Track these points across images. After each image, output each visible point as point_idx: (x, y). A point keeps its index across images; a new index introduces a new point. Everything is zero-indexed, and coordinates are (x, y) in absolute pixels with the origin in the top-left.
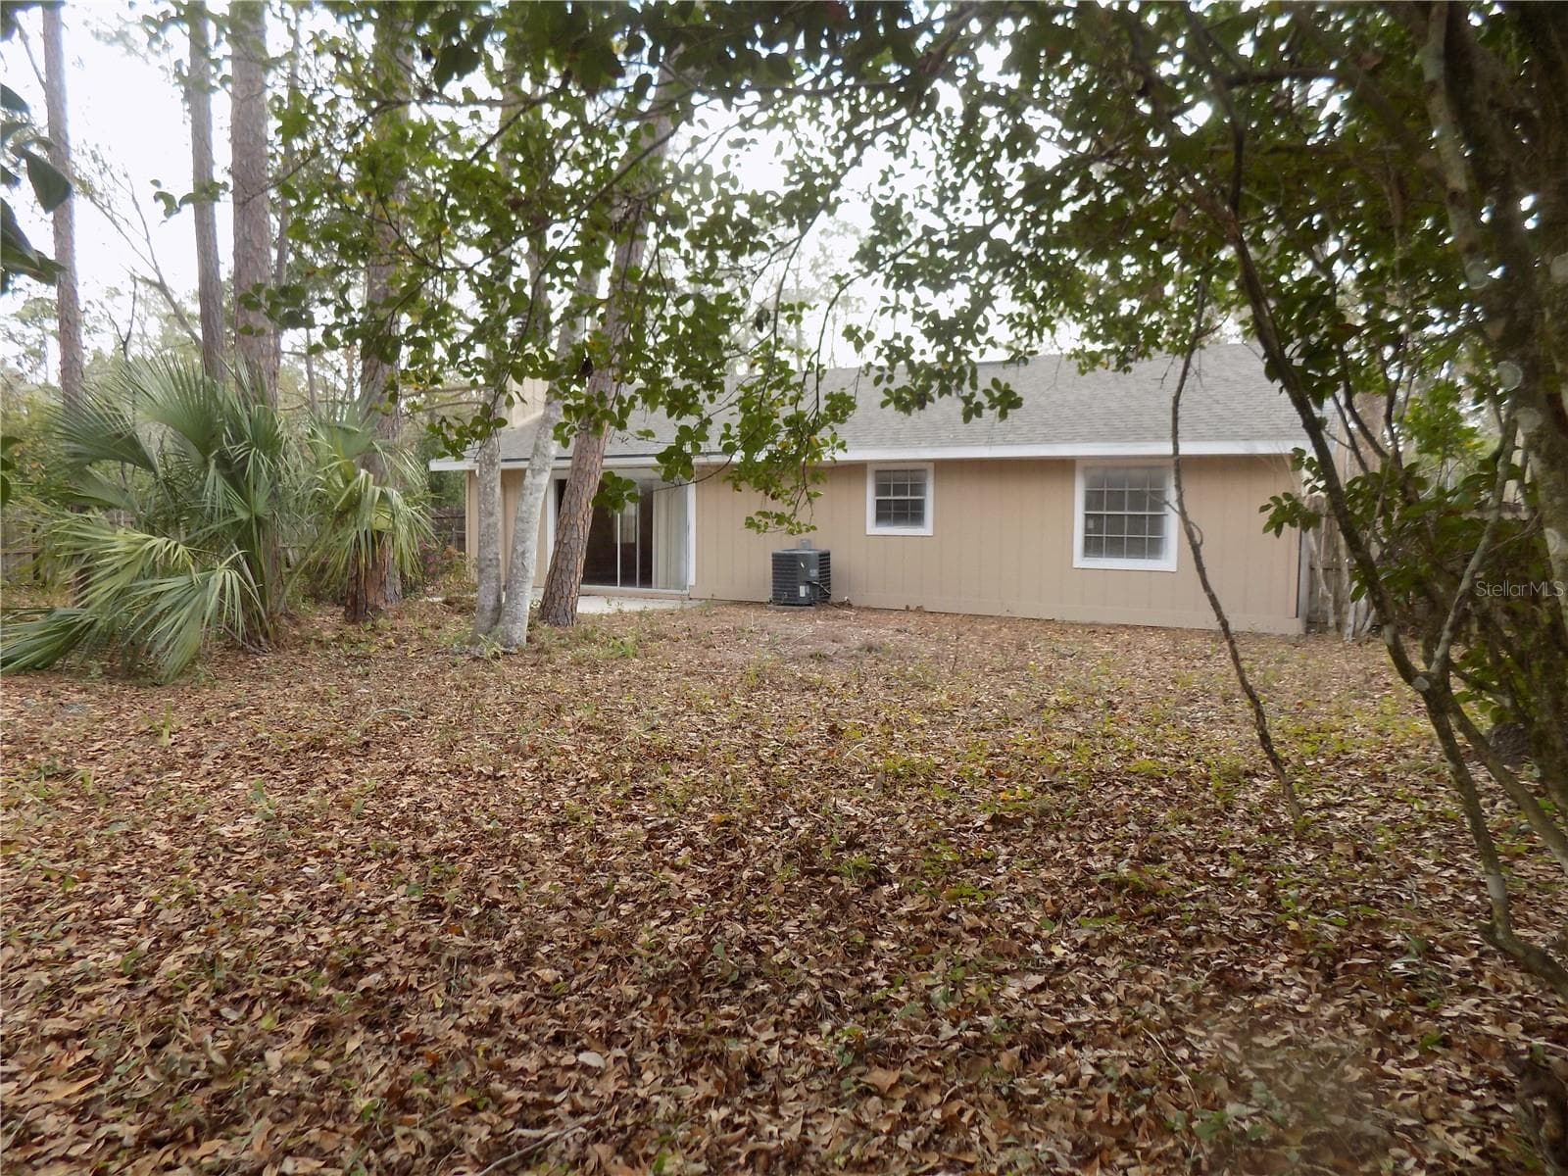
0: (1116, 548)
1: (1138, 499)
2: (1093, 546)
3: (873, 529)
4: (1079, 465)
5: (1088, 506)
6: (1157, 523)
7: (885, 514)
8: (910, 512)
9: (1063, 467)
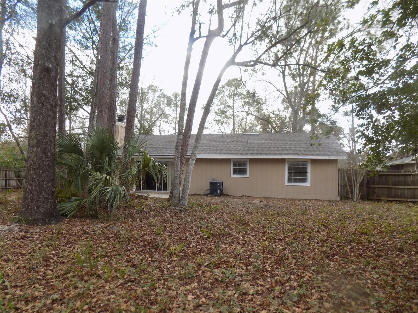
0: (295, 181)
1: (300, 169)
2: (290, 180)
3: (232, 175)
4: (286, 160)
5: (288, 171)
6: (305, 174)
7: (236, 172)
8: (243, 172)
9: (282, 161)
